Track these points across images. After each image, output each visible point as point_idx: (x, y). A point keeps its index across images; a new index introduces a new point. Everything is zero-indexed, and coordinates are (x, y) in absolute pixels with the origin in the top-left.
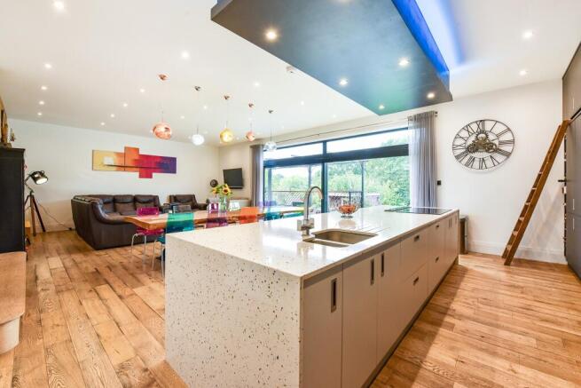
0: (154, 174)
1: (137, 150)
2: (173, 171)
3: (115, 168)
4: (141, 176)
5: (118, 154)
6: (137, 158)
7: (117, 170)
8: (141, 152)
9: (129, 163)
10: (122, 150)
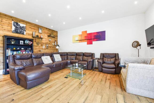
0: (93, 42)
1: (86, 32)
2: (104, 39)
3: (78, 41)
4: (88, 44)
5: (80, 35)
6: (86, 35)
7: (79, 42)
8: (88, 33)
9: (83, 38)
10: (81, 33)
